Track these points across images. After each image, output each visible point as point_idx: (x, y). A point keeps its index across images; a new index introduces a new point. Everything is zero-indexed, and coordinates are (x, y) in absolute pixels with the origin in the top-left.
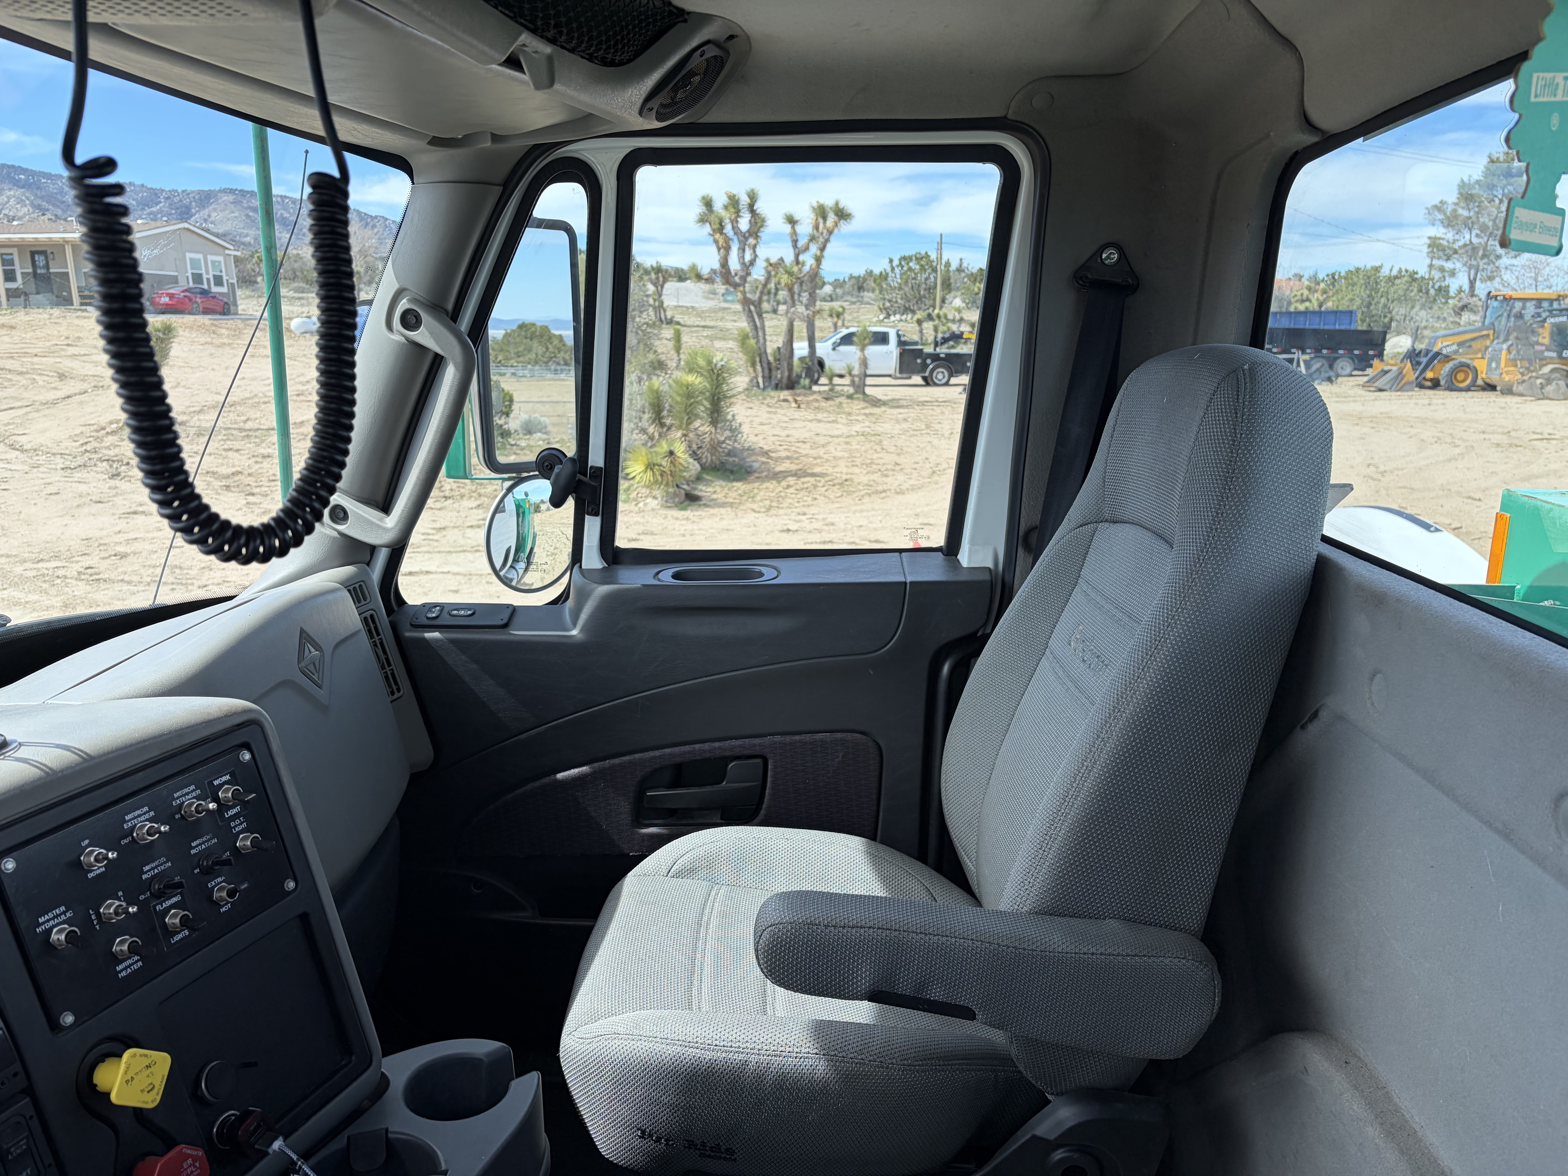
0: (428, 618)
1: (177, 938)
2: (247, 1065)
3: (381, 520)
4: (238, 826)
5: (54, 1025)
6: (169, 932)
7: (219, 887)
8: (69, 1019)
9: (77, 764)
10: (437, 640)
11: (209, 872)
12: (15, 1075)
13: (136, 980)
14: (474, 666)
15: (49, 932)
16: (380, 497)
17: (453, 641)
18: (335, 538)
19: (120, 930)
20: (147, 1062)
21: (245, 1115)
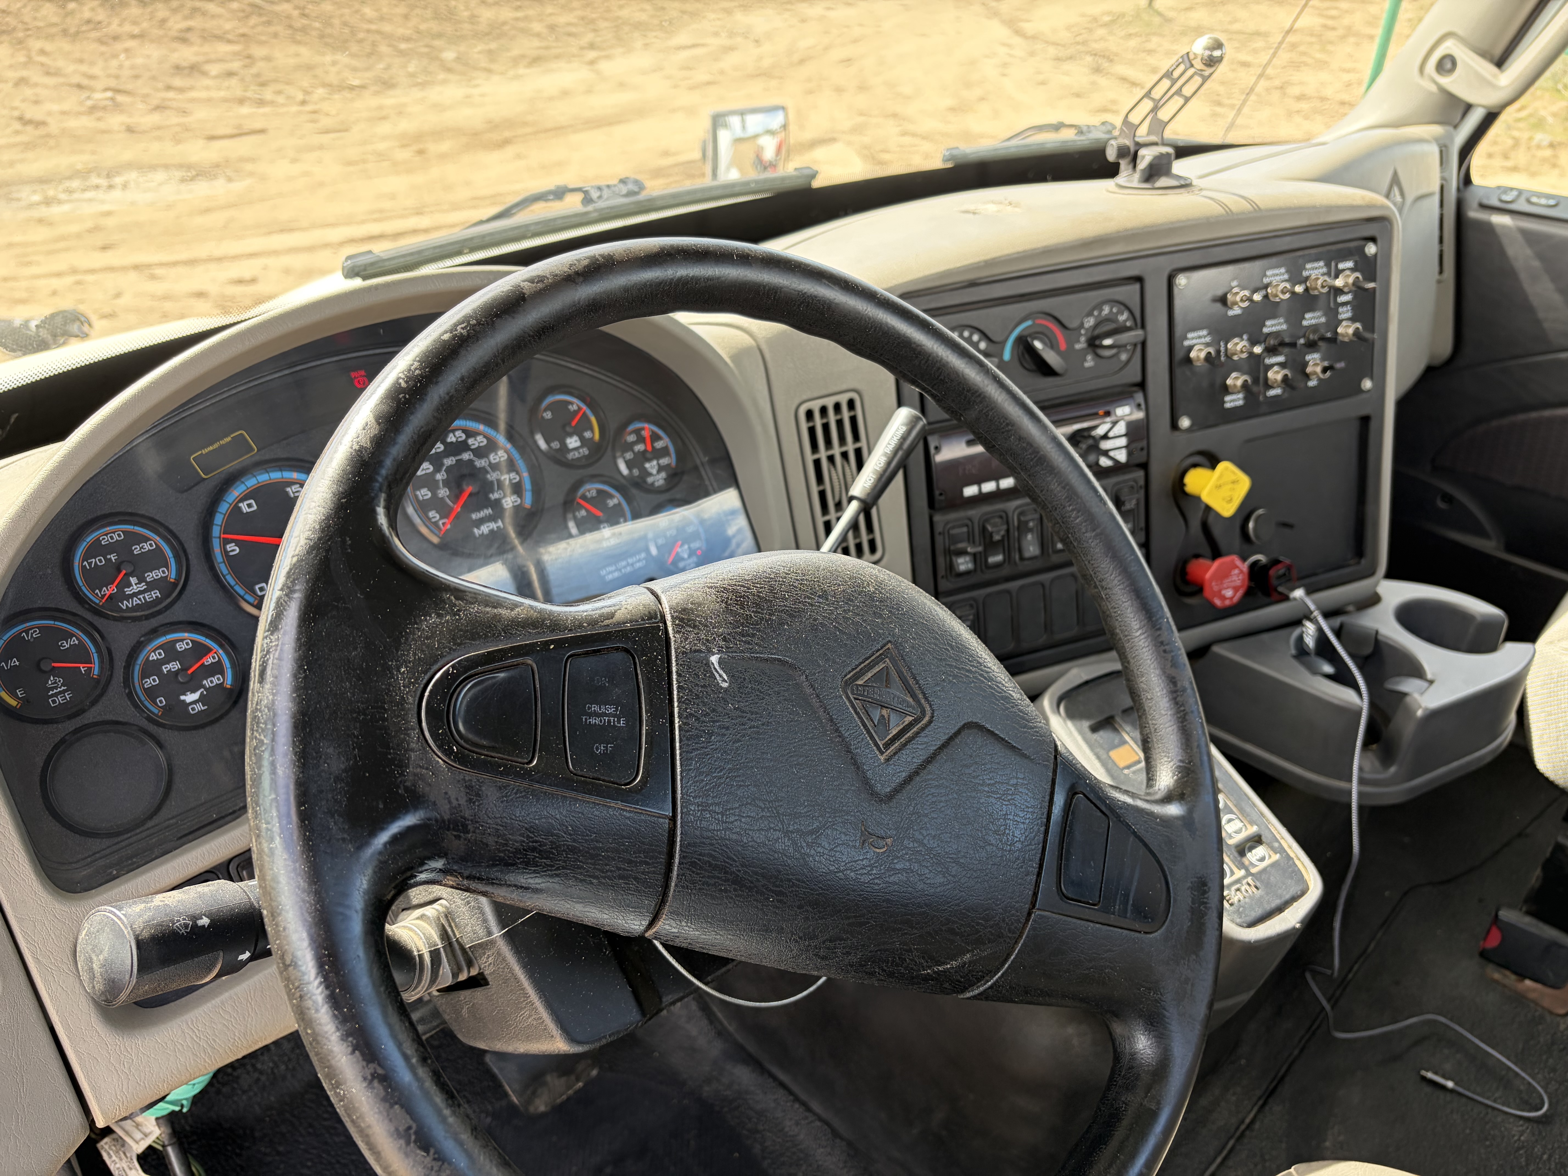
0: (1501, 201)
1: (1272, 393)
2: (1285, 525)
3: (1495, 76)
4: (1345, 313)
5: (1174, 426)
6: (1268, 386)
7: (1315, 362)
8: (1185, 423)
9: (1250, 212)
10: (1504, 227)
11: (1312, 346)
12: (1142, 449)
13: (1235, 415)
14: (1536, 264)
15: (1190, 348)
16: (1498, 51)
17: (1524, 233)
18: (1431, 93)
19: (1236, 367)
20: (1233, 478)
21: (1275, 562)
